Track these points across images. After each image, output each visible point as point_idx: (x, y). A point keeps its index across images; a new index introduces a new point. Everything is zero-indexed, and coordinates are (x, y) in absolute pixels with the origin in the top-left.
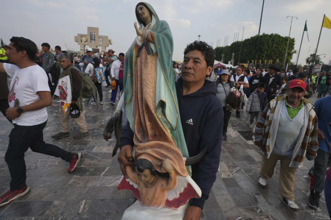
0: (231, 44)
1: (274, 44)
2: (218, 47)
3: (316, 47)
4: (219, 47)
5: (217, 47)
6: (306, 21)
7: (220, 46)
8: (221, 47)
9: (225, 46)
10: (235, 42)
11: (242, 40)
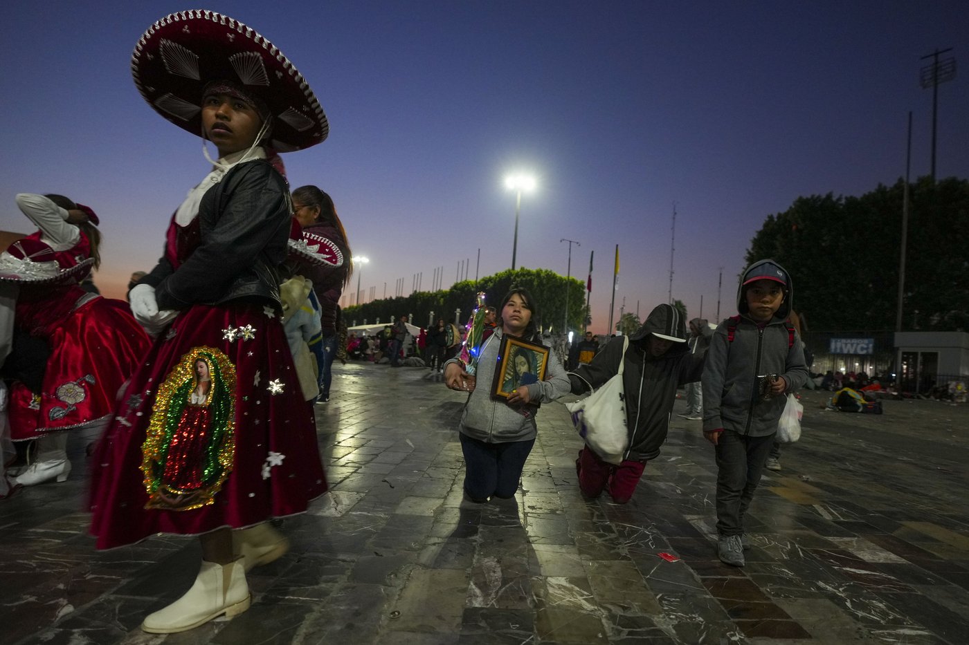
0: (450, 288)
1: (545, 292)
2: (418, 291)
3: (611, 302)
4: (420, 293)
5: (416, 291)
6: (593, 252)
7: (421, 291)
8: (424, 293)
9: (435, 291)
10: (459, 282)
11: (475, 279)
